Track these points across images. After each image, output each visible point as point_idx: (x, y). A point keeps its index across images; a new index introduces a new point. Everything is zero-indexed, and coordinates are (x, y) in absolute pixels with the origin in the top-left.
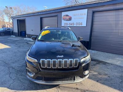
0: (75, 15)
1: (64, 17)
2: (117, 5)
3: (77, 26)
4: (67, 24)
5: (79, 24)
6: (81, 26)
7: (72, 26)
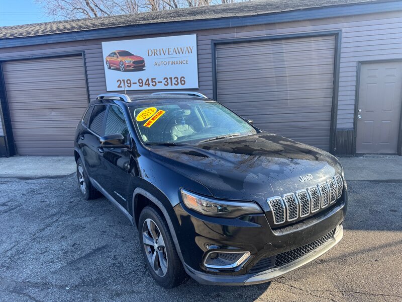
0: (155, 54)
1: (114, 59)
2: (277, 26)
3: (169, 87)
4: (129, 82)
5: (174, 81)
6: (180, 87)
7: (151, 88)
